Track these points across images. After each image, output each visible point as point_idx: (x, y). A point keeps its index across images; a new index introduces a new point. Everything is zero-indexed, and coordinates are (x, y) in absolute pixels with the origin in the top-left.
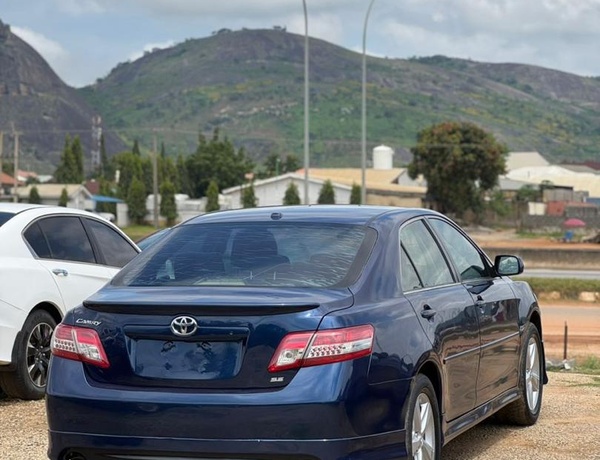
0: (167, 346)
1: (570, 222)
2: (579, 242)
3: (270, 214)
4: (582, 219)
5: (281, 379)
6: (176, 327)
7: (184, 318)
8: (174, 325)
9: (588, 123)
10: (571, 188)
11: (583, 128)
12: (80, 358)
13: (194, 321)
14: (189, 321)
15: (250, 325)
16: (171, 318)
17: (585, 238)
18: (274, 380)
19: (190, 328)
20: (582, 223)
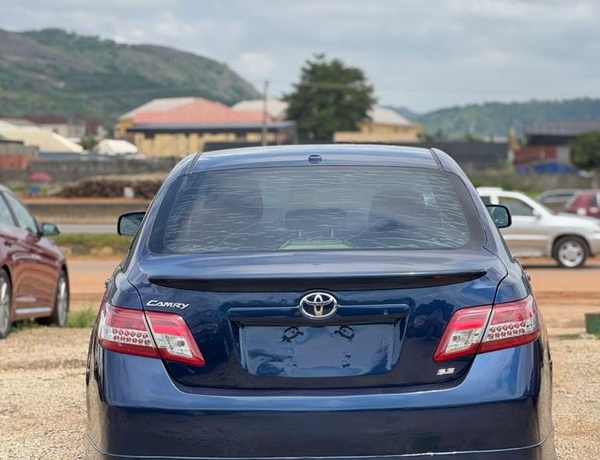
0: (289, 334)
1: (35, 176)
2: (45, 196)
3: (306, 158)
4: (47, 172)
5: (451, 371)
6: (307, 307)
7: (318, 295)
8: (305, 304)
9: (17, 77)
10: (21, 143)
11: (11, 82)
12: (159, 353)
13: (332, 298)
14: (326, 298)
15: (411, 302)
16: (298, 295)
17: (50, 192)
18: (442, 372)
19: (328, 307)
20: (47, 177)
